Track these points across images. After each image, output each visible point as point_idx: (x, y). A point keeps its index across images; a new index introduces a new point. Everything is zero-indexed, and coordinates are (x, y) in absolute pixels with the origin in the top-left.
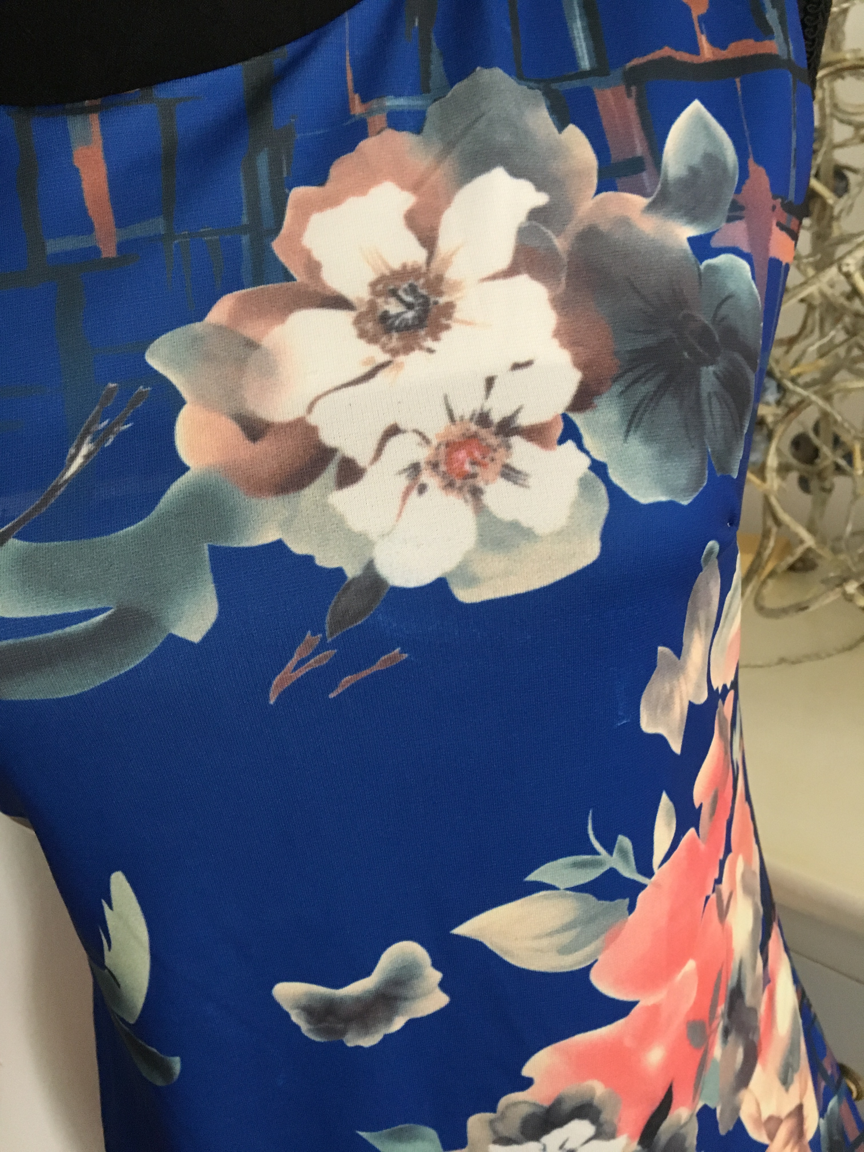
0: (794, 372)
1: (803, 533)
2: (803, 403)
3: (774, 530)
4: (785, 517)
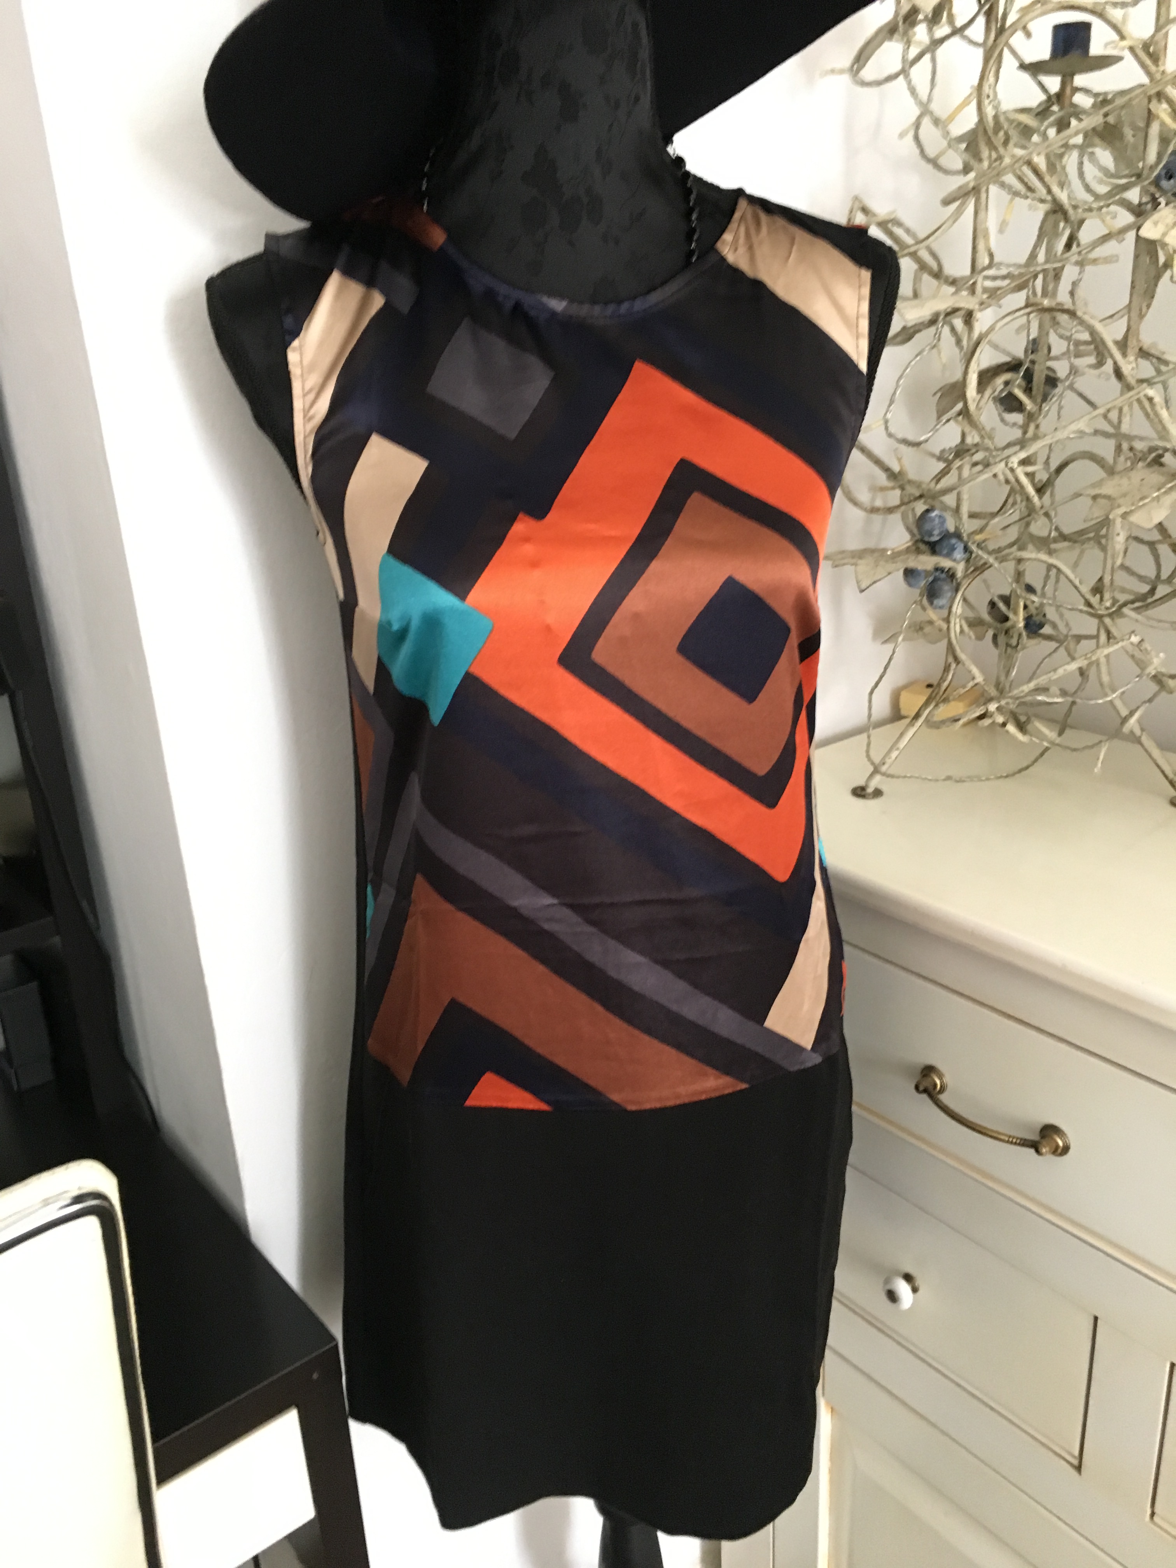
0: (979, 538)
1: (976, 672)
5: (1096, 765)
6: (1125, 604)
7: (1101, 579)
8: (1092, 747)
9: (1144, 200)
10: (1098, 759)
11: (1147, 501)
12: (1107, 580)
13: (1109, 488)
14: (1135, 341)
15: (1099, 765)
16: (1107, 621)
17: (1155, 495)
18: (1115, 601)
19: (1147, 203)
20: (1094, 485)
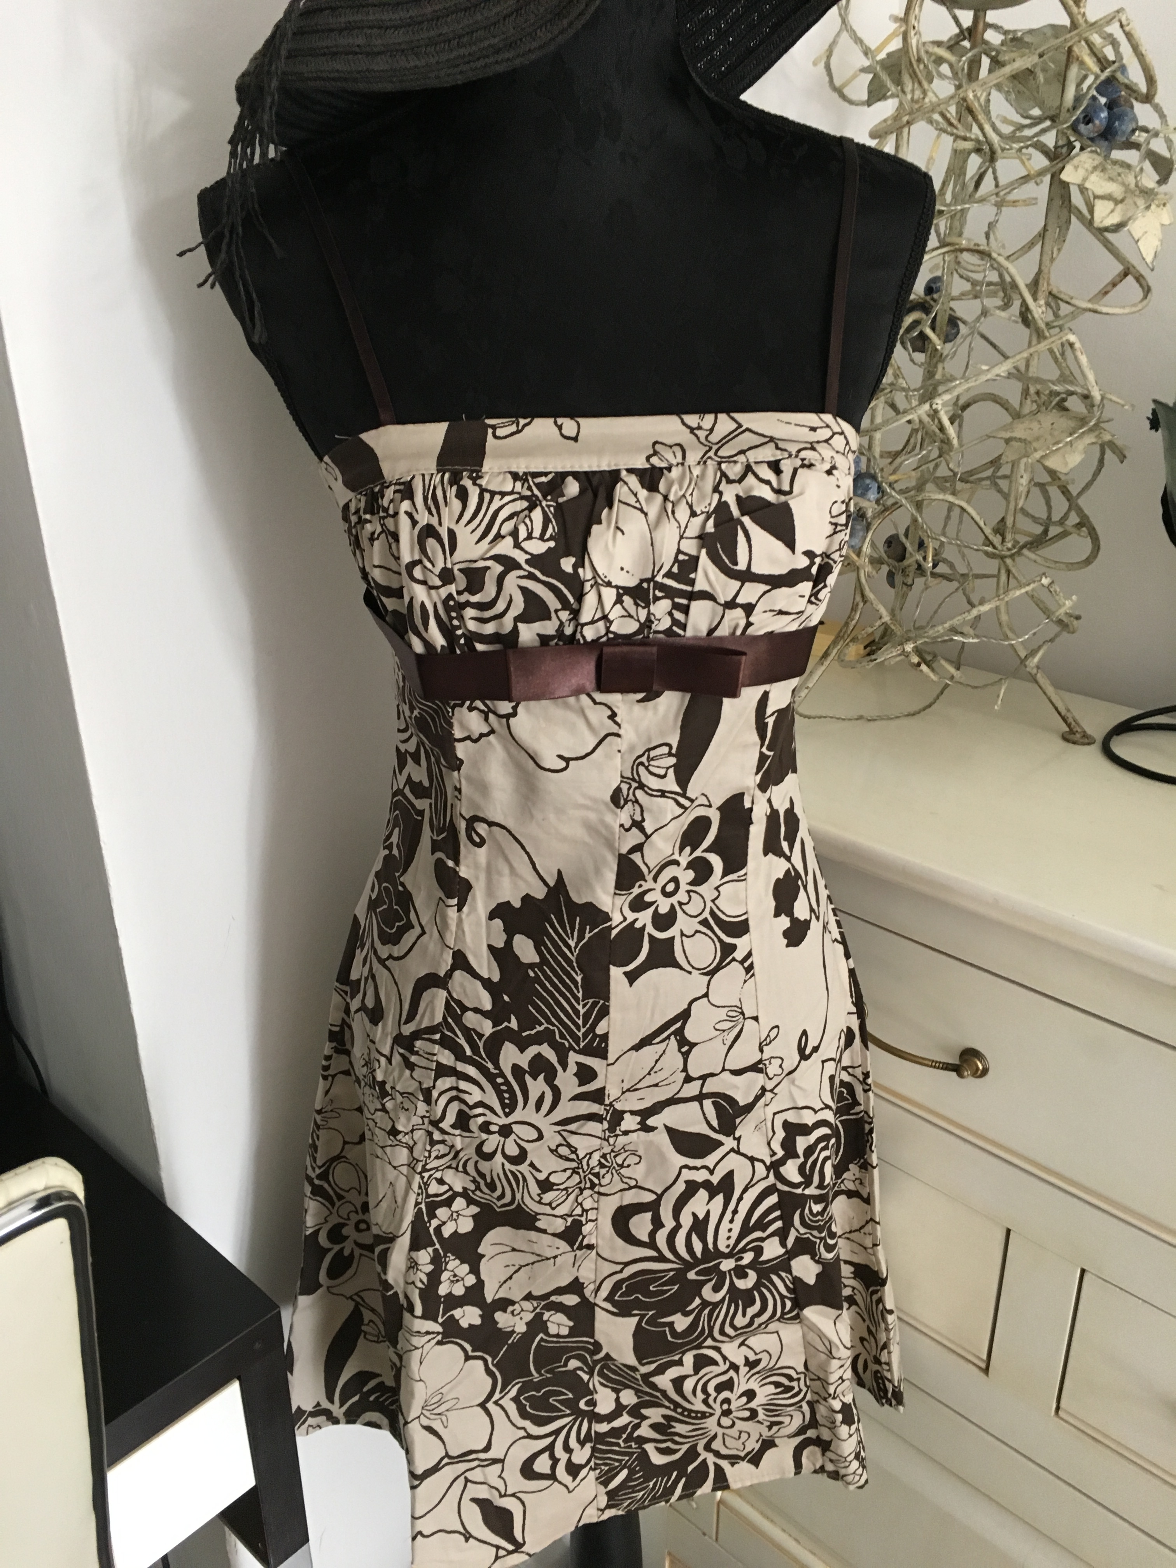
0: (892, 478)
1: (883, 611)
2: (897, 505)
3: (861, 605)
4: (870, 595)
5: (996, 703)
6: (1024, 546)
7: (1003, 520)
8: (992, 684)
9: (1060, 143)
10: (998, 696)
11: (1060, 445)
12: (1009, 522)
13: (1020, 431)
14: (1045, 285)
15: (999, 702)
16: (1009, 561)
17: (1069, 439)
18: (1016, 542)
19: (1062, 147)
20: (1005, 428)
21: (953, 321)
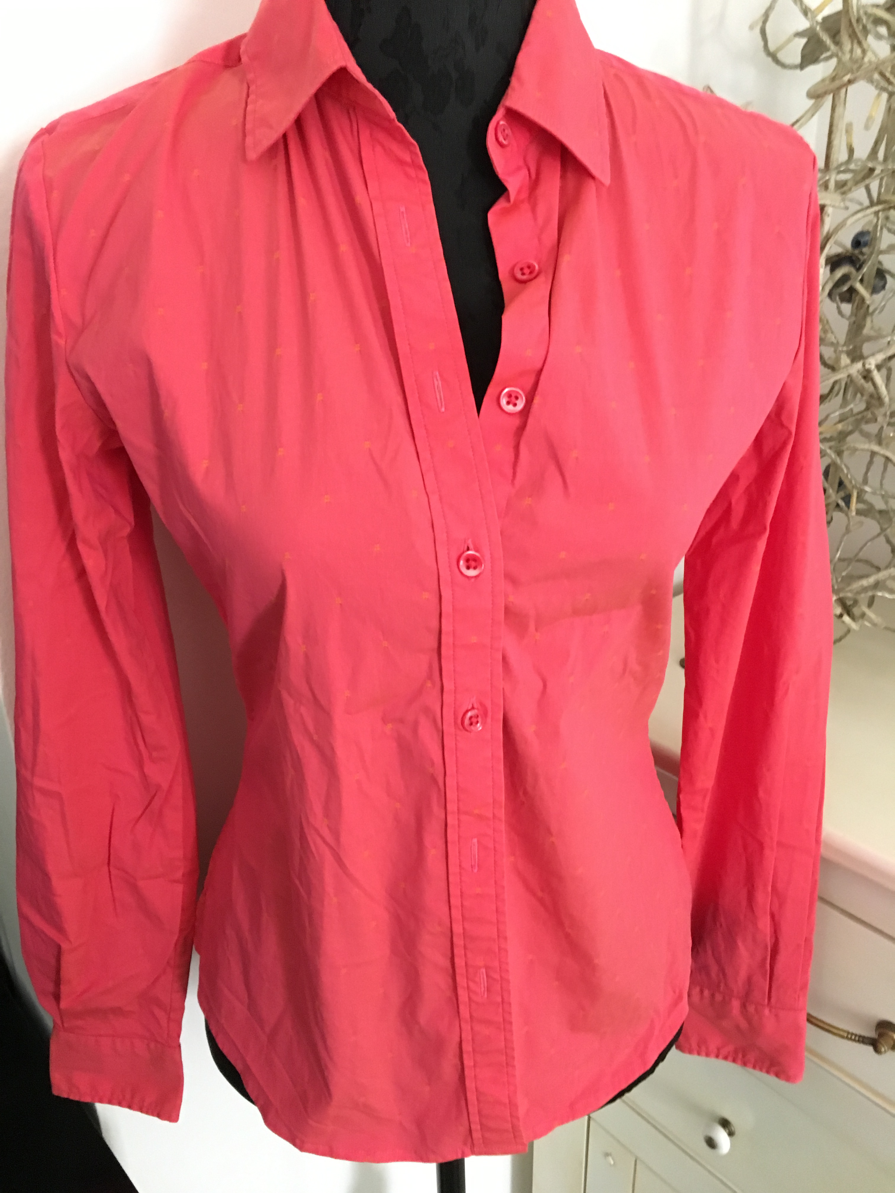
21: (881, 274)
